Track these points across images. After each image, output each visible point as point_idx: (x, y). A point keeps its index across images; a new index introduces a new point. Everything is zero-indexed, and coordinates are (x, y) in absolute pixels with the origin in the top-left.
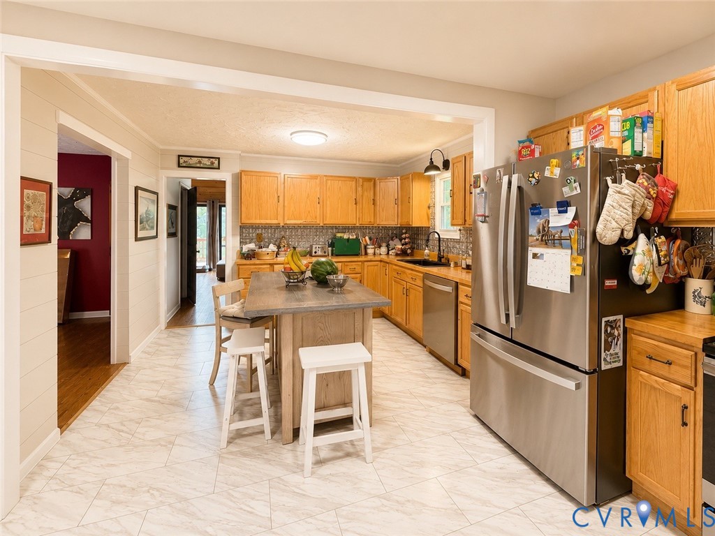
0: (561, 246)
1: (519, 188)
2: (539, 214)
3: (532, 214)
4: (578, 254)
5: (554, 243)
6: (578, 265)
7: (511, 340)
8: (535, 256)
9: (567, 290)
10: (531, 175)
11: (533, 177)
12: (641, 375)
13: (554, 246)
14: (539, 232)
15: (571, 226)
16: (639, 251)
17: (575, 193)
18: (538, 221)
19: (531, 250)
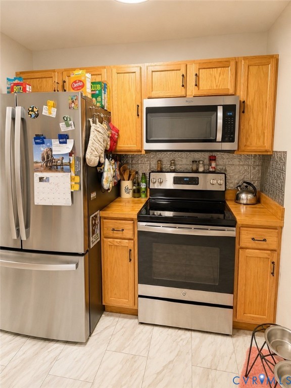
0: (63, 170)
1: (23, 120)
2: (43, 143)
3: (37, 143)
4: (76, 175)
5: (57, 168)
6: (75, 183)
7: (21, 250)
8: (41, 179)
9: (69, 202)
10: (30, 109)
11: (32, 111)
12: (109, 241)
13: (57, 170)
14: (43, 159)
15: (70, 154)
16: (106, 169)
17: (70, 128)
18: (42, 149)
19: (37, 175)
